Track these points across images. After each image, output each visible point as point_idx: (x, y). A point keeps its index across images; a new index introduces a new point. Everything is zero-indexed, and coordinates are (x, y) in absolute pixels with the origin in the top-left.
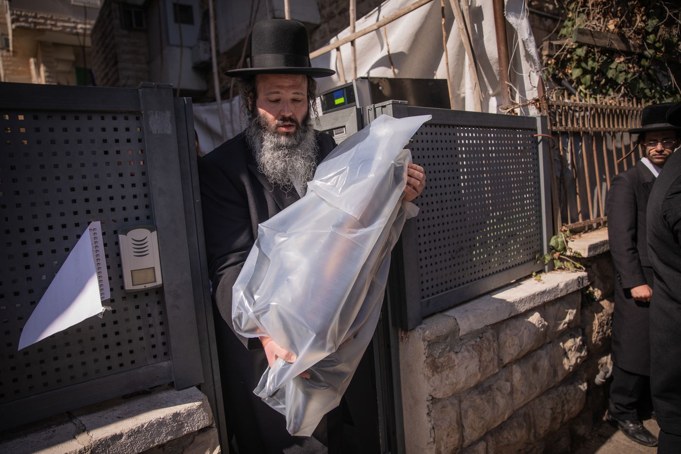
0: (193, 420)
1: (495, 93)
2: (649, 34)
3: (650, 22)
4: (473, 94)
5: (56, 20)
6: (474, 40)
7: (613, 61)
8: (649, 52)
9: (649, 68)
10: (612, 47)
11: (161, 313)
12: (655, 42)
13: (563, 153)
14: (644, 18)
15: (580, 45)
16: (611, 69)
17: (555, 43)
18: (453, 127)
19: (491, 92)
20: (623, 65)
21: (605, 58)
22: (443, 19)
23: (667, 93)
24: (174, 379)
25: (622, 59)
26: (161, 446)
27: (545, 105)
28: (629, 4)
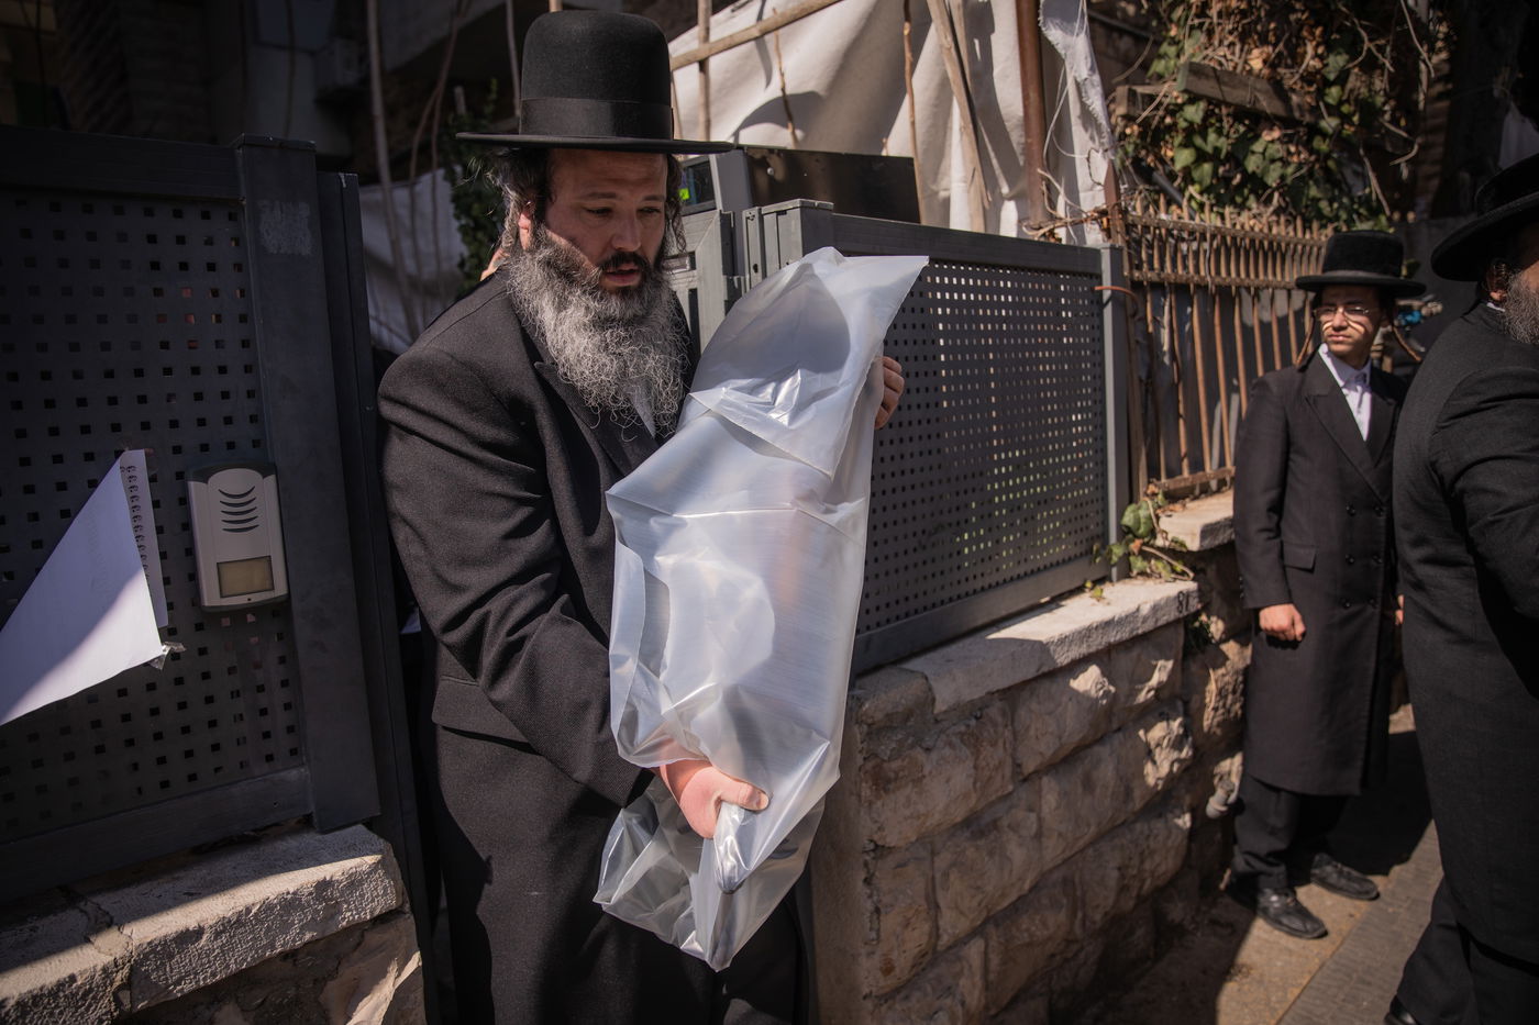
0: (362, 896)
1: (1014, 192)
2: (1328, 84)
3: (1331, 59)
4: (968, 192)
6: (973, 75)
7: (1257, 137)
8: (1329, 123)
9: (1328, 156)
10: (1257, 106)
11: (284, 660)
12: (1341, 103)
13: (1155, 328)
14: (1320, 50)
15: (1193, 99)
16: (1253, 153)
17: (1140, 90)
19: (1005, 190)
20: (1278, 146)
21: (1242, 129)
22: (907, 25)
23: (1361, 210)
24: (311, 810)
25: (1276, 134)
26: (289, 955)
27: (1118, 224)
28: (1293, 17)
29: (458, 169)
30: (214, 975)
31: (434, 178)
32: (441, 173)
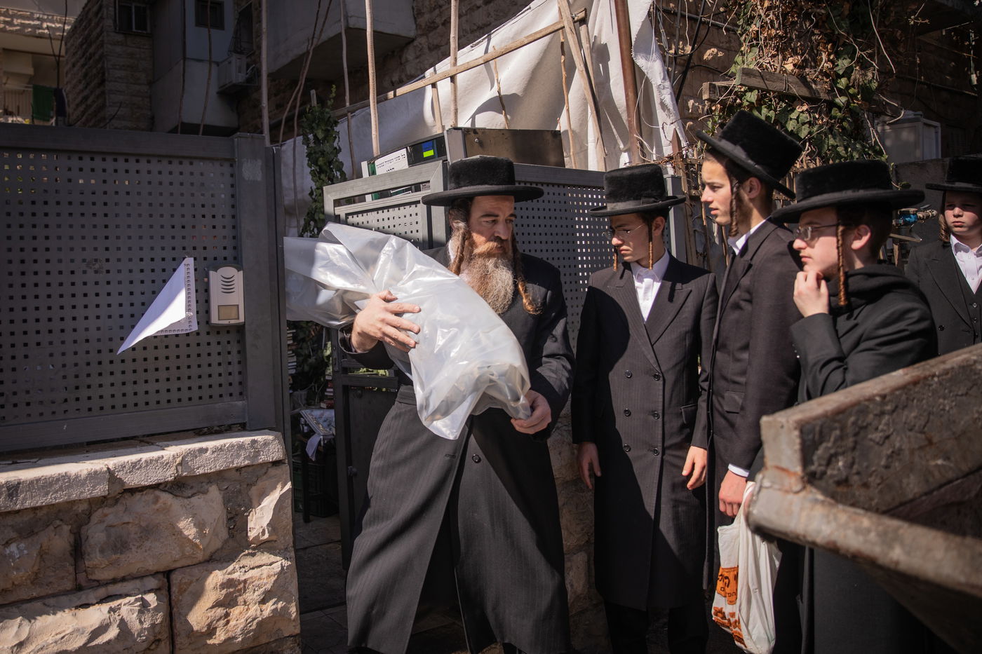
0: (269, 450)
1: (626, 148)
2: (839, 77)
3: (840, 62)
4: (596, 148)
5: (12, 16)
6: (596, 84)
7: (793, 110)
8: (841, 100)
9: (843, 119)
10: (791, 91)
11: (239, 352)
12: (848, 87)
13: (707, 223)
14: (832, 57)
15: (751, 89)
16: (791, 119)
17: (718, 84)
18: (564, 187)
19: (622, 146)
20: (806, 115)
21: (784, 105)
22: (563, 57)
23: (870, 152)
24: (247, 420)
25: (805, 107)
26: (238, 469)
27: (681, 164)
28: (813, 38)
29: (311, 136)
30: (211, 469)
31: (295, 142)
32: (300, 139)
